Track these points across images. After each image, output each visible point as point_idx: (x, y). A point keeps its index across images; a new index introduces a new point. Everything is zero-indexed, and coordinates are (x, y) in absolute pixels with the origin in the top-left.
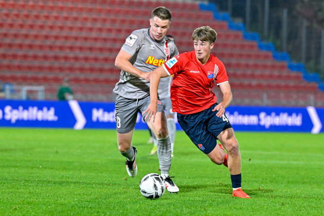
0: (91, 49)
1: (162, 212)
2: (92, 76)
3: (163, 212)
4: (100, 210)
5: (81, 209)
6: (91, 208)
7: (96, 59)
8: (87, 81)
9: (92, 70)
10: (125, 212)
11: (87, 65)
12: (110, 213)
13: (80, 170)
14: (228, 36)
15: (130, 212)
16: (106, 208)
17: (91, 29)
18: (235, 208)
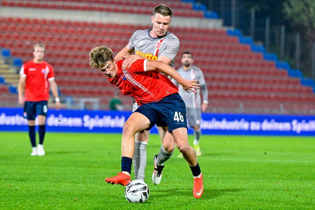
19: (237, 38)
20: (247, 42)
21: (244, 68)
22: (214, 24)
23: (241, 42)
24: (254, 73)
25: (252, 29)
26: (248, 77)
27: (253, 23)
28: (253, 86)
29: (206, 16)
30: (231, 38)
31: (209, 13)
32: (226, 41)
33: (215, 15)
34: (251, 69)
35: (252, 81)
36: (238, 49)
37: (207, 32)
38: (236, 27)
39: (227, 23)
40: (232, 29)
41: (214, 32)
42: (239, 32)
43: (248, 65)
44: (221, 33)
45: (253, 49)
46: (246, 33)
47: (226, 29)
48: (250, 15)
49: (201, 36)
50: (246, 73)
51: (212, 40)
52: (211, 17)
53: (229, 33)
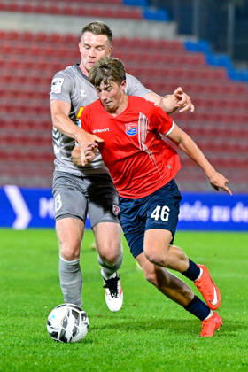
0: (23, 109)
1: (129, 352)
2: (25, 149)
3: (131, 352)
4: (36, 350)
5: (9, 347)
6: (23, 346)
7: (31, 125)
8: (18, 156)
9: (24, 140)
10: (75, 351)
11: (17, 133)
12: (52, 353)
13: (7, 289)
14: (227, 90)
15: (82, 353)
16: (46, 346)
17: (23, 80)
18: (238, 346)
19: (202, 57)
20: (221, 64)
21: (215, 111)
22: (161, 31)
23: (210, 62)
24: (232, 118)
25: (230, 40)
26: (222, 126)
27: (231, 29)
28: (232, 142)
29: (148, 17)
30: (191, 56)
31: (153, 10)
32: (183, 61)
33: (163, 13)
34: (226, 112)
35: (229, 133)
36: (205, 76)
37: (148, 44)
38: (201, 37)
39: (184, 30)
40: (194, 40)
41: (162, 45)
42: (205, 44)
43: (223, 104)
44: (174, 47)
45: (232, 76)
46: (219, 48)
47: (183, 39)
48: (225, 14)
49: (137, 52)
50: (219, 118)
51: (158, 59)
52: (156, 18)
53: (189, 47)
